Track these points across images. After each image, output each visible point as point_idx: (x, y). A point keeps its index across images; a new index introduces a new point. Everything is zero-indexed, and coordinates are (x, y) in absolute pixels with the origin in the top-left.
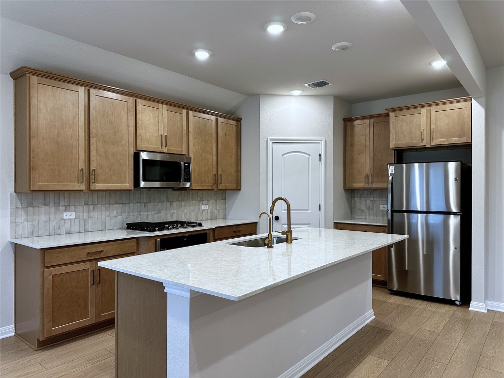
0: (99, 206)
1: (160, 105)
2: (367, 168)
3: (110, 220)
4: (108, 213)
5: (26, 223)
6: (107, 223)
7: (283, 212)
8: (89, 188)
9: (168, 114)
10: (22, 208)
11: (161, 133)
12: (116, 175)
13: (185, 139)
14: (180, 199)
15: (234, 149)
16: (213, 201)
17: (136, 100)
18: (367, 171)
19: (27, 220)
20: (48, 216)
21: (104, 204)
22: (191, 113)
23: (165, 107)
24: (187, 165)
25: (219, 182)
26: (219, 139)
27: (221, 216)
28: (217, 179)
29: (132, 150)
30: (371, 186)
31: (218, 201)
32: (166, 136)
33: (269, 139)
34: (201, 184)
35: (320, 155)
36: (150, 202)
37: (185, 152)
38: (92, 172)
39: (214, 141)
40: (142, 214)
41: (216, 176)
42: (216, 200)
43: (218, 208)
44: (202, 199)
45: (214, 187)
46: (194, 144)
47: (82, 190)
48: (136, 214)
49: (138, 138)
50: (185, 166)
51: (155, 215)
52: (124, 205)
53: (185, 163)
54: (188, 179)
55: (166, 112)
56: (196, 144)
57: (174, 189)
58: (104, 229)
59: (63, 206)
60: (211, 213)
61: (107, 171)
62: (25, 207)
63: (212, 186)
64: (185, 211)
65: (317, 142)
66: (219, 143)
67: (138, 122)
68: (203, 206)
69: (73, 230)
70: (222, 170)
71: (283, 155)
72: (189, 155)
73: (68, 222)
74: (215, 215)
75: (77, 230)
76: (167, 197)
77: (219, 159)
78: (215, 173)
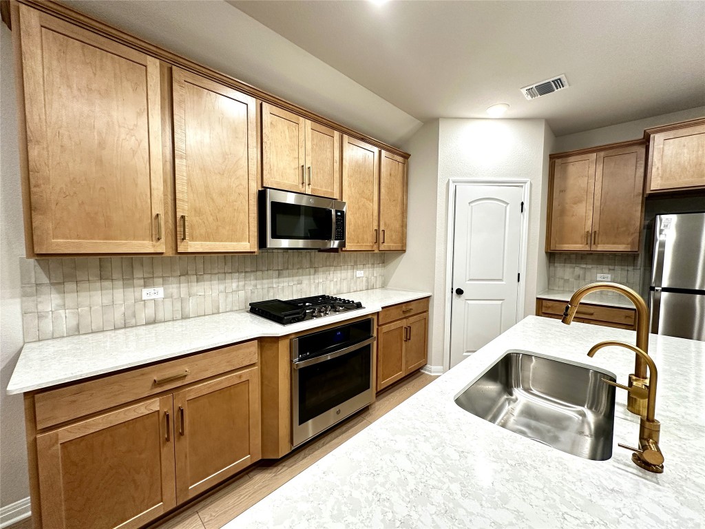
0: (206, 277)
1: (301, 119)
2: (589, 222)
3: (226, 297)
4: (222, 287)
5: (62, 312)
6: (220, 301)
7: (467, 282)
8: (177, 250)
9: (312, 134)
10: (52, 284)
11: (302, 163)
12: (227, 228)
13: (337, 175)
14: (328, 264)
15: (400, 196)
16: (370, 265)
17: (261, 105)
18: (588, 228)
19: (64, 306)
20: (111, 296)
21: (216, 274)
22: (346, 137)
23: (308, 122)
24: (339, 214)
25: (381, 241)
26: (382, 180)
27: (379, 284)
28: (378, 235)
29: (255, 188)
30: (594, 248)
31: (376, 265)
32: (309, 168)
33: (451, 182)
34: (358, 242)
35: (522, 204)
36: (288, 269)
37: (336, 196)
38: (180, 220)
39: (376, 182)
40: (274, 286)
41: (377, 231)
42: (373, 264)
43: (375, 275)
44: (356, 263)
45: (375, 247)
46: (349, 185)
47: (162, 253)
48: (266, 286)
49: (264, 167)
50: (337, 215)
51: (294, 287)
52: (248, 274)
53: (337, 212)
54: (341, 236)
55: (310, 130)
56: (352, 185)
57: (320, 250)
58: (215, 311)
59: (139, 279)
60: (367, 281)
61: (211, 219)
62: (59, 283)
63: (372, 247)
64: (335, 280)
65: (519, 185)
66: (382, 185)
67: (264, 140)
68: (358, 272)
69: (160, 316)
70: (385, 224)
71: (469, 203)
72: (342, 199)
73: (152, 304)
74: (372, 284)
75: (168, 316)
76: (311, 261)
77: (381, 208)
78: (376, 228)
